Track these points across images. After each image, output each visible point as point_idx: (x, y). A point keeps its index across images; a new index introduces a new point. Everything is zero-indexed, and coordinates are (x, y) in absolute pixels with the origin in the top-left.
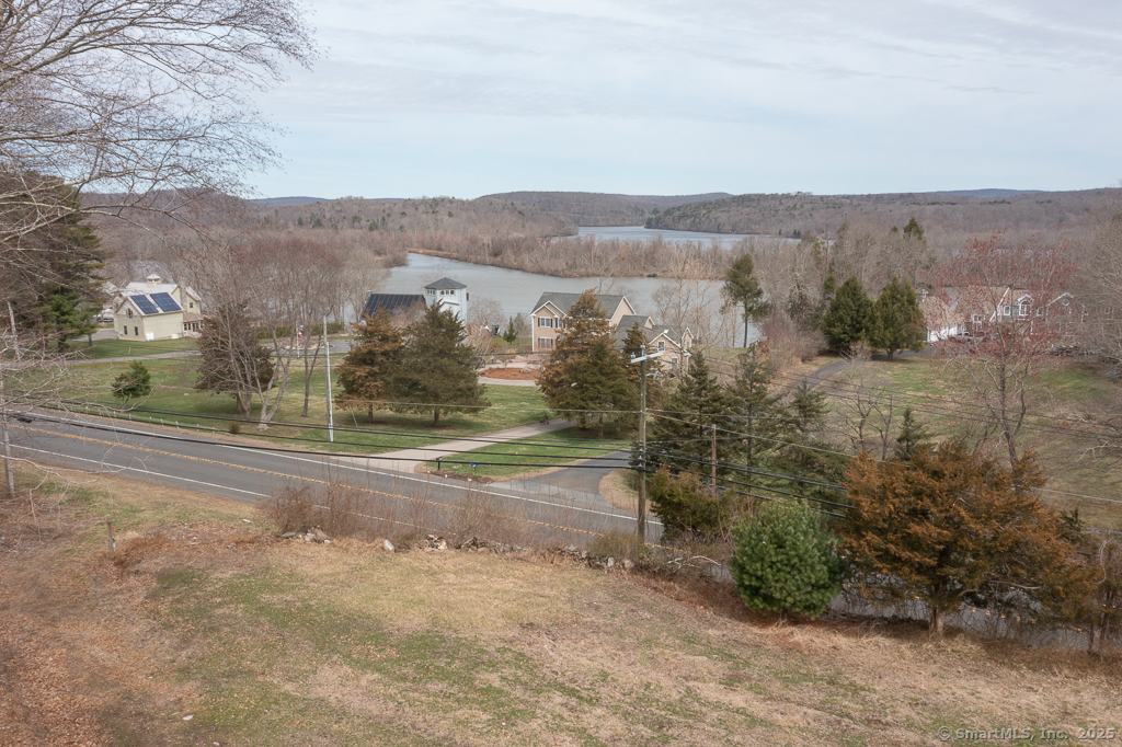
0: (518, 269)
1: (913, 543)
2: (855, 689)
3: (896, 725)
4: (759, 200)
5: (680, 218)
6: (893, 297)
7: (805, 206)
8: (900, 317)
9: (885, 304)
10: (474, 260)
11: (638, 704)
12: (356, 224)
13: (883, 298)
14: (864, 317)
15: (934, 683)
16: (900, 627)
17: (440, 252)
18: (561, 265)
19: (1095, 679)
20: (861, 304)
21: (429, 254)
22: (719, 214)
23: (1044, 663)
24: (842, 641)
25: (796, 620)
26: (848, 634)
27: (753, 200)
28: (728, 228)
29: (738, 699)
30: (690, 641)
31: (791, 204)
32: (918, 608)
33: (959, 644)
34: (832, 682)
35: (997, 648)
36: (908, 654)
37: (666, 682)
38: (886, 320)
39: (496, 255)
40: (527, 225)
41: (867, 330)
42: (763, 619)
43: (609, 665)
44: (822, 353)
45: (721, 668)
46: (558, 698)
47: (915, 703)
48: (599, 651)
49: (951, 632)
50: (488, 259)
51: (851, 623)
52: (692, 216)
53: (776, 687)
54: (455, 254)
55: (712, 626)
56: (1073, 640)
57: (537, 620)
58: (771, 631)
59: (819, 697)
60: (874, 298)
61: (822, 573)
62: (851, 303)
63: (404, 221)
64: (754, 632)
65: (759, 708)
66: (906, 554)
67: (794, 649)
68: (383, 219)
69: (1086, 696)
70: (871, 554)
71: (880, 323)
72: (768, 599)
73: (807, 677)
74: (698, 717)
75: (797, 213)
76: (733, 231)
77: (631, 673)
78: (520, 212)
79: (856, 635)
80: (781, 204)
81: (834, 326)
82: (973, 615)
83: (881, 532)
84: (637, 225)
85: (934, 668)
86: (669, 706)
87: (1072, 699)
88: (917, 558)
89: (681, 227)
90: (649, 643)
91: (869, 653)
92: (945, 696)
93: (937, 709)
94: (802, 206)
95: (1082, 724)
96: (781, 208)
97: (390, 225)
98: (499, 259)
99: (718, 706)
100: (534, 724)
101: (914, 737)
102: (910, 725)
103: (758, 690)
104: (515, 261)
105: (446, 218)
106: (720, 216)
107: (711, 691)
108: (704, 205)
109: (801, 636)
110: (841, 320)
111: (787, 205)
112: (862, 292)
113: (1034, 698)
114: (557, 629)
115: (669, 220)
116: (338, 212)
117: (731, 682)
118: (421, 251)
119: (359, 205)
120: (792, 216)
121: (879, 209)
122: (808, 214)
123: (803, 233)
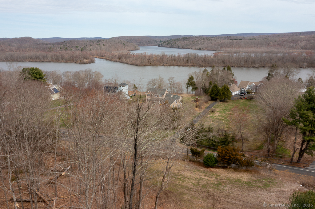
0: (126, 63)
1: (225, 159)
2: (219, 176)
3: (223, 179)
5: (168, 44)
6: (224, 89)
7: (202, 40)
8: (226, 93)
9: (223, 90)
10: (113, 60)
11: (196, 179)
12: (77, 48)
13: (222, 89)
14: (218, 93)
15: (228, 175)
16: (224, 168)
17: (103, 57)
18: (138, 62)
19: (245, 173)
20: (218, 90)
21: (100, 58)
22: (178, 43)
23: (240, 171)
24: (217, 170)
25: (211, 167)
26: (218, 169)
27: (188, 38)
28: (181, 47)
29: (206, 178)
30: (199, 171)
31: (198, 40)
32: (226, 165)
33: (231, 170)
34: (216, 175)
35: (235, 170)
36: (225, 171)
37: (198, 176)
40: (126, 47)
41: (219, 96)
42: (208, 167)
43: (191, 175)
44: (210, 100)
45: (203, 174)
46: (187, 179)
47: (225, 177)
48: (189, 173)
49: (230, 168)
50: (117, 60)
51: (218, 167)
52: (171, 43)
53: (210, 176)
54: (108, 58)
55: (201, 169)
56: (244, 168)
57: (180, 169)
58: (209, 169)
59: (215, 177)
60: (220, 88)
61: (215, 162)
62: (216, 90)
63: (91, 47)
64: (207, 169)
65: (209, 179)
66: (224, 160)
67: (211, 171)
68: (85, 47)
69: (244, 175)
70: (220, 160)
71: (222, 94)
72: (208, 165)
73: (213, 175)
74: (203, 180)
75: (200, 42)
76: (182, 48)
77: (194, 176)
78: (123, 44)
79: (219, 169)
80: (195, 40)
81: (212, 95)
82: (233, 165)
83: (222, 157)
84: (156, 45)
85: (228, 173)
86: (199, 179)
87: (242, 175)
88: (226, 160)
89: (168, 46)
90: (194, 171)
91: (220, 171)
92: (229, 176)
93: (228, 178)
94: (201, 40)
95: (243, 178)
96: (195, 41)
97: (87, 49)
98: (120, 60)
99: (204, 179)
100: (186, 182)
101: (225, 181)
102: (225, 179)
103: (208, 176)
104: (125, 61)
105: (103, 46)
106: (179, 43)
107: (203, 177)
108: (174, 40)
109: (212, 169)
110: (214, 93)
111: (197, 40)
112: (218, 87)
113: (238, 175)
114: (183, 170)
115: (164, 44)
116: (71, 44)
117: (205, 176)
118: (97, 57)
119: (77, 42)
120: (199, 43)
121: (222, 42)
122: (202, 43)
123: (201, 49)
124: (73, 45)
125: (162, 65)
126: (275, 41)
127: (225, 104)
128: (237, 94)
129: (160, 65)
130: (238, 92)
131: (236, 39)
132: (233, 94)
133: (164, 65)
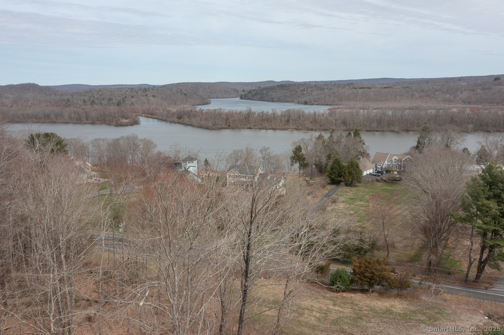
0: (190, 125)
1: (365, 277)
2: (356, 305)
3: (364, 310)
4: (289, 86)
5: (255, 95)
6: (351, 165)
7: (309, 89)
8: (354, 172)
9: (350, 167)
10: (170, 121)
11: (320, 310)
12: (111, 102)
13: (348, 166)
14: (342, 172)
15: (370, 302)
16: (363, 291)
17: (153, 116)
18: (210, 124)
19: (398, 299)
20: (341, 167)
21: (148, 117)
22: (272, 93)
23: (389, 297)
26: (353, 293)
27: (286, 86)
28: (276, 99)
29: (337, 308)
30: (324, 297)
31: (302, 88)
32: (366, 287)
33: (375, 294)
34: (352, 304)
35: (381, 294)
37: (323, 306)
38: (349, 173)
39: (179, 118)
40: (188, 100)
41: (343, 177)
43: (312, 304)
44: (329, 184)
45: (332, 302)
46: (307, 311)
47: (367, 306)
48: (309, 301)
49: (373, 292)
50: (176, 120)
52: (260, 94)
53: (342, 305)
54: (160, 117)
55: (327, 294)
56: (395, 292)
58: (339, 294)
59: (350, 307)
60: (345, 164)
61: (348, 282)
62: (338, 167)
63: (133, 100)
64: (336, 294)
65: (341, 310)
67: (344, 297)
68: (123, 99)
69: (396, 303)
70: (358, 279)
71: (347, 174)
73: (347, 303)
74: (331, 312)
75: (305, 92)
76: (278, 101)
77: (317, 305)
78: (185, 94)
79: (355, 294)
80: (298, 88)
81: (332, 175)
82: (377, 287)
83: (359, 275)
84: (236, 97)
85: (370, 299)
86: (325, 310)
87: (393, 303)
88: (366, 280)
89: (256, 99)
90: (317, 298)
91: (358, 297)
92: (372, 305)
93: (370, 307)
94: (307, 89)
95: (394, 308)
96: (299, 90)
97: (127, 102)
98: (181, 120)
99: (334, 310)
100: (306, 315)
101: (367, 312)
102: (366, 310)
103: (339, 306)
104: (189, 121)
105: (152, 98)
107: (331, 307)
108: (265, 89)
109: (345, 295)
110: (334, 173)
112: (341, 163)
113: (387, 304)
115: (250, 95)
116: (100, 95)
117: (334, 305)
118: (144, 115)
119: (110, 92)
120: (304, 94)
121: (340, 92)
122: (310, 93)
123: (308, 103)
124: (103, 96)
125: (248, 128)
126: (422, 91)
127: (354, 189)
128: (370, 174)
129: (244, 128)
130: (371, 171)
131: (361, 88)
132: (365, 173)
133: (250, 128)
